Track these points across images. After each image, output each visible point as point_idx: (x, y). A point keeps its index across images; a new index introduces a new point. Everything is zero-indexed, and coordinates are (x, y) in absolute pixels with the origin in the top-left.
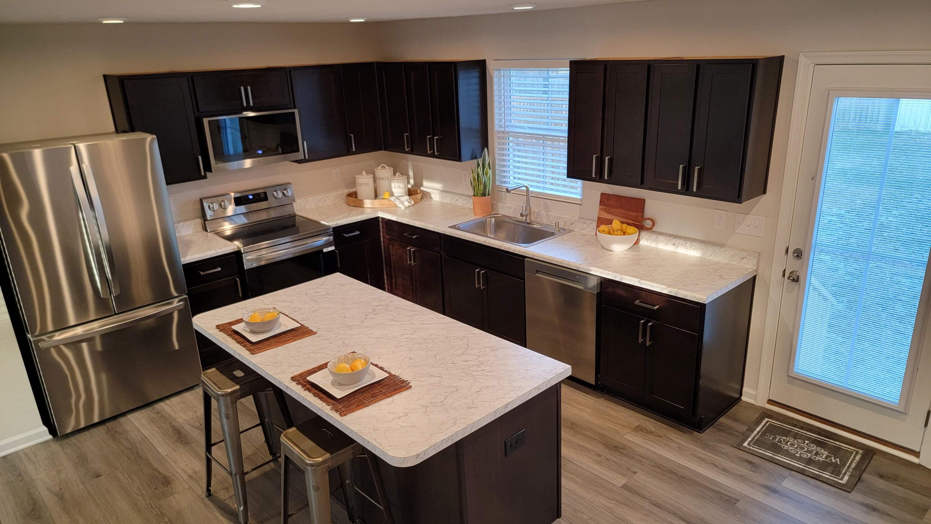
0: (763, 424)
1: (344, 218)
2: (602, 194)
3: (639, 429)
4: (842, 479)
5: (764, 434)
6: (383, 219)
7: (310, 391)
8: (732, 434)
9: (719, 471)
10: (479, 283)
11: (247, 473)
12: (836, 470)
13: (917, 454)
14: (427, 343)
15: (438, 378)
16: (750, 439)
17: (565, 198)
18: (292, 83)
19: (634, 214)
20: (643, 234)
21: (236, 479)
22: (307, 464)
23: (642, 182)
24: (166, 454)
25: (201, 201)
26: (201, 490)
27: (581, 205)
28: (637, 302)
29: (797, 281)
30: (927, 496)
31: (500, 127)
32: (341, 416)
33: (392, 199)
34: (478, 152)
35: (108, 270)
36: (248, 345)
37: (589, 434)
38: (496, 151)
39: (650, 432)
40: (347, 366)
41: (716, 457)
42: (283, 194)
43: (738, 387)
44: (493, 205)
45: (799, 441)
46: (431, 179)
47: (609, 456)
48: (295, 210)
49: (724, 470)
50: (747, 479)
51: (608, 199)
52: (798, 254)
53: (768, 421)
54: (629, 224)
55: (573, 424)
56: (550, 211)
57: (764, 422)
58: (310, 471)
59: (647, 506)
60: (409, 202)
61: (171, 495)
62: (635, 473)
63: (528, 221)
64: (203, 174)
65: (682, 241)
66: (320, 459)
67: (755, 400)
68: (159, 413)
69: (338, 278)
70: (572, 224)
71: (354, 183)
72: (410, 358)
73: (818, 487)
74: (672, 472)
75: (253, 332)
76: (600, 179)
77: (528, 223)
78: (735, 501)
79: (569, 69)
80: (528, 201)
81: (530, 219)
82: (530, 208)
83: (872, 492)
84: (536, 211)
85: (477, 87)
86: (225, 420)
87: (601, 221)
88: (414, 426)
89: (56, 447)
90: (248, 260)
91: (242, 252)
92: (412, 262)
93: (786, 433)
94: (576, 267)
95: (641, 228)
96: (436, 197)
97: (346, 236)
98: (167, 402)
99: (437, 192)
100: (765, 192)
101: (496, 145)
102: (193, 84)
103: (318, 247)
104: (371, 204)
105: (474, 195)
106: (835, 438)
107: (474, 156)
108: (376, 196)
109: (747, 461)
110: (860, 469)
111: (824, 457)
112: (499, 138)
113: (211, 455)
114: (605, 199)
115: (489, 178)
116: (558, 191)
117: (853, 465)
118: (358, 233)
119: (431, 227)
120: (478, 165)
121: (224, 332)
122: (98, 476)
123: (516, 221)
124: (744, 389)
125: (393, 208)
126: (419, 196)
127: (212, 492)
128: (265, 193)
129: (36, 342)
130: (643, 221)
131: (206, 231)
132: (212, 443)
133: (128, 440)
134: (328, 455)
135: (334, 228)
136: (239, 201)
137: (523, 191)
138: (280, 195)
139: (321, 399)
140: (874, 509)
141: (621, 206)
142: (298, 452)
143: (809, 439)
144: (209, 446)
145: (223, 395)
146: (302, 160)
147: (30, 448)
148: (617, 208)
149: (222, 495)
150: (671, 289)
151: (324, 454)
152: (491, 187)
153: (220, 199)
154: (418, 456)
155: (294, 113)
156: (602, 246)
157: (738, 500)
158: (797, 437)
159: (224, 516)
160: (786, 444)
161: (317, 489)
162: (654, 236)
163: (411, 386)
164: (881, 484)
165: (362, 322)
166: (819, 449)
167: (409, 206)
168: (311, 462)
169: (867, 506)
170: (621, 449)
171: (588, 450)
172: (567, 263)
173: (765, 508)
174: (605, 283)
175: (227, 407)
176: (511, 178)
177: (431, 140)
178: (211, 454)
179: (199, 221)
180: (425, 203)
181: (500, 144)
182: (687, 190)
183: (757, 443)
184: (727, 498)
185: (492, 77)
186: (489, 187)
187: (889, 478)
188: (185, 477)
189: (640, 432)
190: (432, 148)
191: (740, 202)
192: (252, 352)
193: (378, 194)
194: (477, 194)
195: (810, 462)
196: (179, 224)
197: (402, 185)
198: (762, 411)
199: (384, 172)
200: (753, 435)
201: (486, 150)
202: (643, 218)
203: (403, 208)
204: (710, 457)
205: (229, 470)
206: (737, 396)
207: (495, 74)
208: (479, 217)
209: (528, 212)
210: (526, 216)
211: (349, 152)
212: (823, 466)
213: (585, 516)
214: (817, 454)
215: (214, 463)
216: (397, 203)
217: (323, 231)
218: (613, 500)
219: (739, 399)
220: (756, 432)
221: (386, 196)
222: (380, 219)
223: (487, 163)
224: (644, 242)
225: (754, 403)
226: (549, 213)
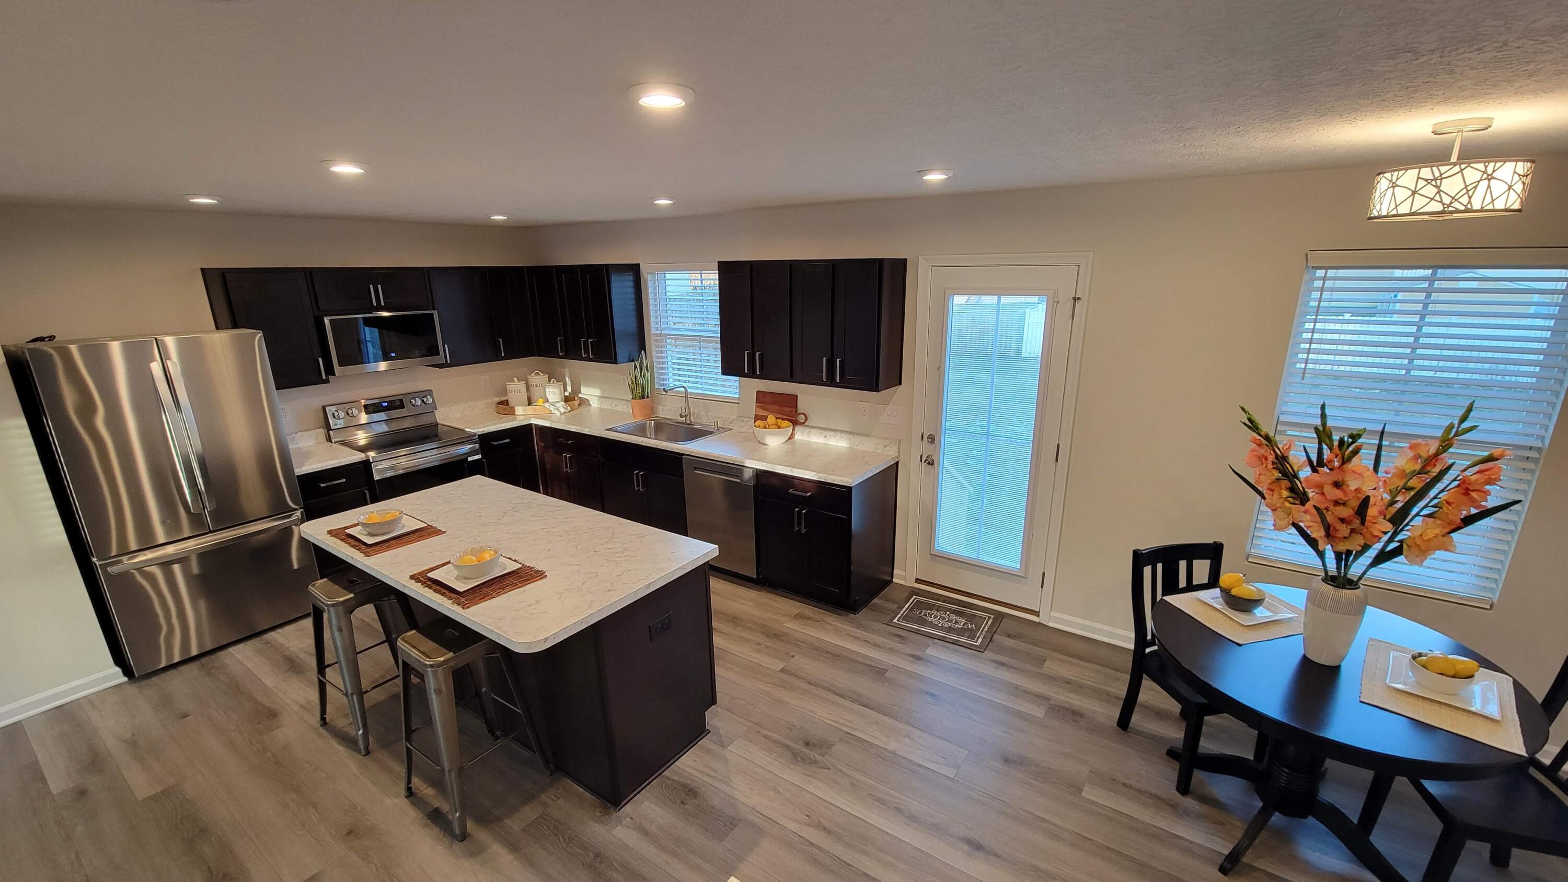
0: (911, 601)
1: (492, 425)
2: (758, 392)
3: (799, 617)
4: (976, 642)
5: (912, 610)
6: (536, 425)
7: (430, 588)
8: (884, 613)
9: (871, 646)
10: (638, 486)
11: (366, 692)
12: (972, 635)
13: (1037, 614)
14: (569, 535)
15: (577, 566)
16: (899, 615)
17: (723, 397)
18: (430, 286)
19: (788, 409)
20: (798, 428)
21: (353, 698)
22: (425, 665)
23: (792, 376)
24: (274, 685)
25: (324, 408)
26: (315, 719)
27: (738, 403)
28: (791, 491)
29: (932, 464)
30: (1045, 649)
31: (657, 330)
32: (463, 608)
33: (547, 405)
34: (636, 354)
35: (200, 481)
36: (363, 547)
37: (750, 625)
38: (654, 354)
39: (809, 619)
40: (474, 558)
41: (869, 634)
42: (423, 401)
43: (889, 569)
44: (652, 408)
45: (942, 613)
46: (589, 384)
47: (769, 644)
48: (438, 420)
49: (876, 645)
50: (895, 651)
51: (763, 397)
52: (932, 439)
53: (916, 598)
54: (783, 419)
55: (734, 618)
56: (709, 412)
57: (912, 599)
58: (430, 673)
59: (805, 686)
60: (565, 408)
61: (277, 728)
62: (793, 657)
63: (688, 422)
64: (324, 378)
65: (832, 433)
66: (442, 659)
67: (905, 580)
68: (269, 643)
69: (478, 479)
70: (731, 423)
71: (505, 391)
72: (549, 550)
73: (956, 651)
74: (827, 652)
75: (371, 535)
76: (752, 375)
77: (689, 424)
78: (883, 672)
79: (717, 272)
80: (687, 402)
81: (690, 420)
82: (690, 409)
83: (1001, 650)
84: (696, 412)
85: (631, 290)
86: (337, 634)
87: (757, 418)
88: (545, 612)
89: (132, 690)
90: (379, 471)
91: (371, 461)
92: (568, 469)
93: (931, 607)
94: (732, 460)
95: (795, 423)
96: (594, 403)
97: (494, 443)
98: (280, 630)
99: (596, 398)
100: (900, 383)
101: (653, 348)
102: (312, 281)
103: (463, 454)
104: (523, 411)
105: (633, 399)
106: (972, 607)
107: (631, 359)
108: (530, 404)
109: (896, 635)
110: (992, 632)
111: (962, 624)
112: (657, 341)
113: (325, 678)
114: (762, 398)
115: (648, 381)
116: (717, 391)
117: (986, 629)
118: (508, 440)
119: (586, 431)
120: (636, 367)
121: (335, 537)
122: (184, 716)
123: (676, 422)
124: (895, 572)
125: (548, 415)
126: (576, 403)
127: (327, 720)
128: (401, 400)
129: (104, 567)
130: (797, 416)
131: (332, 442)
132: (326, 664)
133: (227, 675)
134: (451, 654)
135: (479, 435)
136: (370, 409)
137: (681, 392)
138: (419, 402)
139: (443, 594)
140: (1003, 664)
141: (776, 403)
142: (417, 654)
143: (949, 610)
144: (322, 667)
145: (333, 605)
146: (443, 364)
147: (96, 694)
148: (772, 404)
149: (342, 723)
150: (820, 475)
151: (446, 654)
152: (649, 389)
153: (347, 406)
154: (546, 640)
155: (433, 314)
156: (759, 441)
157: (887, 670)
158: (940, 609)
159: (339, 744)
160: (931, 616)
161: (438, 692)
162: (808, 430)
163: (546, 576)
164: (1009, 642)
165: (499, 520)
166: (958, 618)
167: (565, 413)
168: (432, 663)
169: (996, 662)
170: (780, 636)
171: (748, 641)
172: (723, 457)
173: (910, 674)
174: (760, 475)
175: (338, 618)
176: (671, 380)
177: (586, 343)
178: (324, 676)
179: (322, 432)
180: (583, 409)
181: (657, 346)
182: (831, 382)
183: (906, 618)
184: (877, 670)
185: (646, 281)
186: (649, 390)
187: (1015, 636)
188: (296, 708)
189: (800, 620)
190: (586, 351)
191: (878, 391)
192: (367, 555)
193: (532, 401)
194: (636, 397)
195: (950, 630)
196: (296, 434)
197: (557, 391)
198: (910, 590)
199: (537, 379)
200: (902, 612)
201: (643, 352)
202: (797, 413)
203: (558, 414)
204: (863, 635)
205: (343, 689)
206: (889, 578)
207: (649, 277)
208: (639, 419)
209: (687, 413)
210: (686, 416)
211: (497, 357)
212: (961, 632)
213: (743, 702)
214: (956, 622)
215: (329, 689)
216: (552, 408)
217: (469, 438)
218: (771, 684)
219: (891, 581)
220: (904, 609)
221: (541, 401)
222: (534, 426)
223: (645, 365)
224: (798, 436)
225: (904, 584)
226: (709, 414)
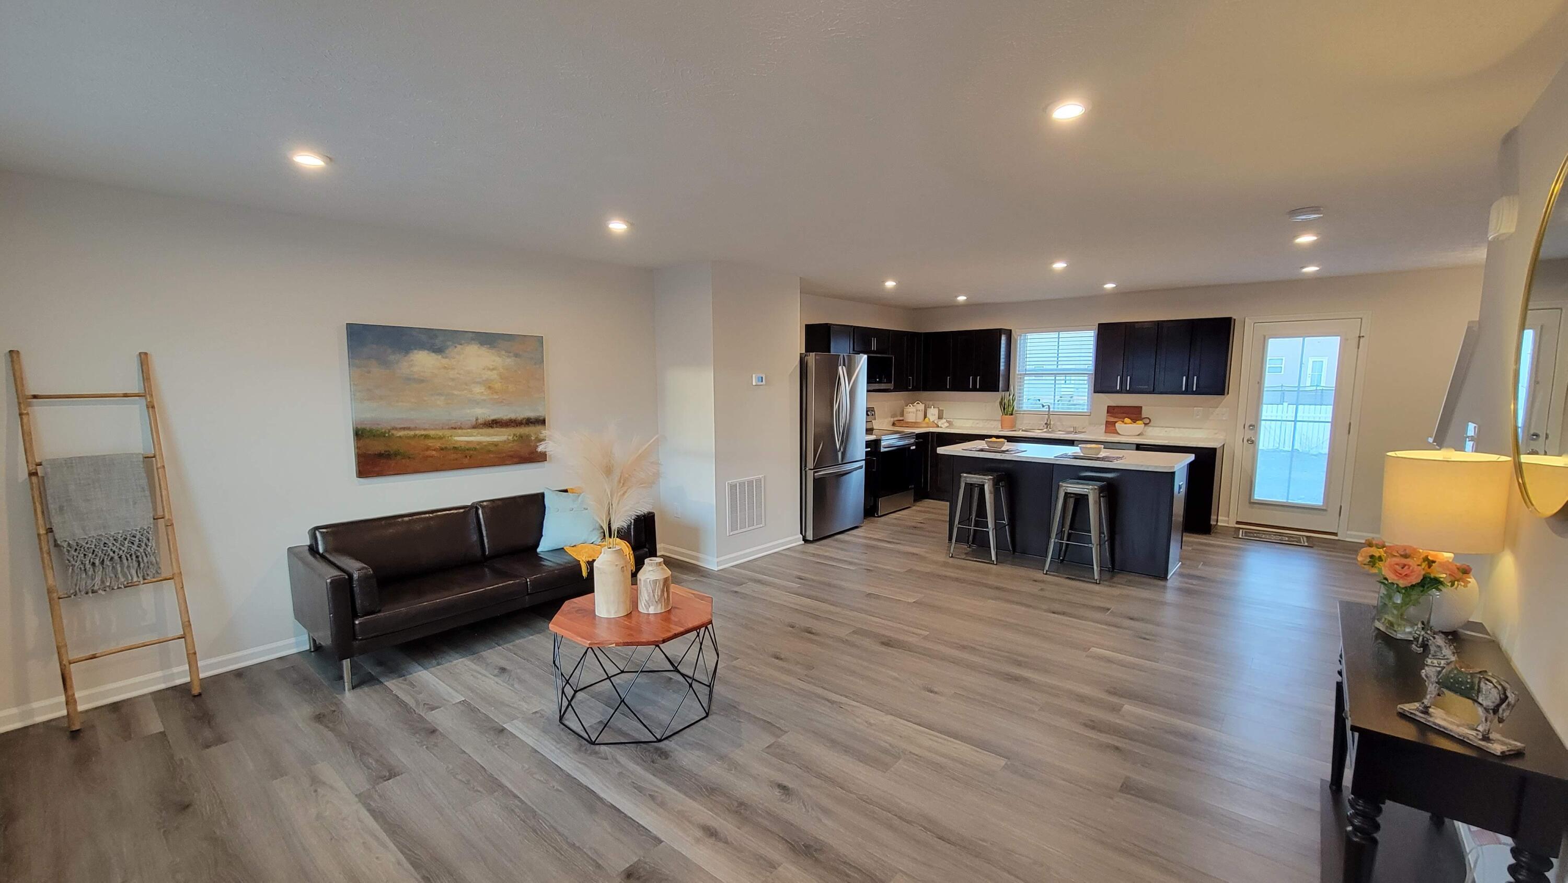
2: (1108, 406)
4: (1304, 544)
8: (1228, 535)
12: (1299, 542)
13: (1335, 534)
19: (1135, 416)
23: (1154, 391)
29: (1252, 443)
31: (1019, 371)
38: (1016, 387)
44: (1014, 423)
51: (1113, 409)
52: (1252, 427)
65: (1171, 429)
70: (1084, 428)
71: (902, 413)
76: (1123, 391)
79: (1096, 330)
84: (1053, 423)
85: (1005, 345)
100: (1227, 392)
101: (1016, 383)
105: (1003, 415)
110: (1310, 541)
124: (1220, 518)
125: (938, 427)
130: (1142, 420)
141: (1124, 412)
148: (1121, 413)
155: (892, 357)
160: (1262, 536)
162: (1151, 428)
177: (974, 379)
183: (1247, 536)
185: (1017, 339)
190: (974, 384)
191: (1224, 395)
194: (1007, 414)
195: (1281, 540)
197: (936, 414)
198: (1234, 528)
202: (1141, 417)
203: (944, 427)
207: (1021, 337)
208: (1007, 429)
211: (904, 389)
212: (1290, 541)
216: (939, 424)
222: (930, 433)
225: (1227, 525)
226: (1064, 423)
